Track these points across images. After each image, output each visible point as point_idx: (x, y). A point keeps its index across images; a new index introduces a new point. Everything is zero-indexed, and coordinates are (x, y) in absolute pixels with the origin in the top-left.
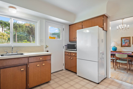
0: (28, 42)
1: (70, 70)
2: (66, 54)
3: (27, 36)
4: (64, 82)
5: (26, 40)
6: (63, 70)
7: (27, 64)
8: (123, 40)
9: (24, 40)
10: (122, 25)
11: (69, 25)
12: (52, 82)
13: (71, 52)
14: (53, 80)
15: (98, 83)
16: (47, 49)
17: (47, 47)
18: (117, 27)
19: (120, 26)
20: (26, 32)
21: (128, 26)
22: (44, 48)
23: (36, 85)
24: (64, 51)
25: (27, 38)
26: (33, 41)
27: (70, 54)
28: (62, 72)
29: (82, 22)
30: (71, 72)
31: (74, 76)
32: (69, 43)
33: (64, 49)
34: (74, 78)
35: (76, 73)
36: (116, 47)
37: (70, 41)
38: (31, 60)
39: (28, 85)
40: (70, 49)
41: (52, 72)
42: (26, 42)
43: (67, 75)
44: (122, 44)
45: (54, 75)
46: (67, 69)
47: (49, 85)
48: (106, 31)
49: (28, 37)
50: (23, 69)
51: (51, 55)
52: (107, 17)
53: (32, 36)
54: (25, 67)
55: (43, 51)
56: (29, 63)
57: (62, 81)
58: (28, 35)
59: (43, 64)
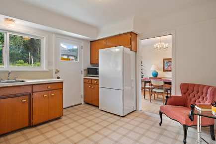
0: (25, 64)
1: (91, 103)
2: (86, 82)
3: (22, 52)
5: (22, 61)
6: (81, 104)
7: (30, 94)
8: (166, 62)
9: (18, 59)
10: (160, 43)
11: (91, 42)
13: (92, 79)
14: (65, 116)
15: (123, 117)
16: (58, 75)
17: (57, 72)
18: (155, 46)
19: (157, 44)
20: (21, 47)
21: (167, 44)
22: (54, 73)
24: (83, 77)
25: (23, 57)
26: (35, 61)
27: (90, 82)
29: (107, 39)
32: (90, 66)
33: (83, 75)
35: (98, 107)
36: (157, 71)
37: (91, 64)
38: (35, 89)
39: (32, 121)
41: (64, 107)
42: (21, 63)
43: (86, 110)
44: (164, 68)
45: (68, 111)
46: (87, 103)
47: (60, 121)
48: (136, 52)
49: (26, 54)
50: (25, 100)
51: (63, 82)
52: (137, 34)
53: (32, 53)
54: (28, 97)
55: (52, 78)
56: (33, 92)
58: (25, 51)
59: (52, 94)
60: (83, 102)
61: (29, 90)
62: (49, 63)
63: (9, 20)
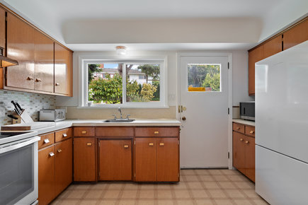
2: (236, 130)
4: (207, 196)
6: (228, 169)
11: (249, 51)
12: (181, 186)
13: (245, 126)
16: (183, 114)
17: (182, 109)
22: (177, 111)
23: (147, 179)
24: (231, 120)
27: (242, 131)
28: (220, 173)
29: (282, 34)
30: (246, 179)
31: (246, 192)
33: (230, 116)
34: (242, 196)
37: (249, 94)
38: (139, 133)
39: (135, 175)
40: (246, 118)
43: (230, 183)
45: (197, 175)
50: (127, 146)
51: (179, 126)
54: (130, 142)
55: (174, 118)
56: (135, 137)
57: (204, 191)
60: (230, 166)
61: (130, 133)
62: (170, 97)
63: (120, 47)
